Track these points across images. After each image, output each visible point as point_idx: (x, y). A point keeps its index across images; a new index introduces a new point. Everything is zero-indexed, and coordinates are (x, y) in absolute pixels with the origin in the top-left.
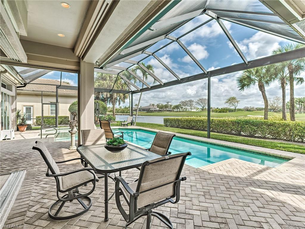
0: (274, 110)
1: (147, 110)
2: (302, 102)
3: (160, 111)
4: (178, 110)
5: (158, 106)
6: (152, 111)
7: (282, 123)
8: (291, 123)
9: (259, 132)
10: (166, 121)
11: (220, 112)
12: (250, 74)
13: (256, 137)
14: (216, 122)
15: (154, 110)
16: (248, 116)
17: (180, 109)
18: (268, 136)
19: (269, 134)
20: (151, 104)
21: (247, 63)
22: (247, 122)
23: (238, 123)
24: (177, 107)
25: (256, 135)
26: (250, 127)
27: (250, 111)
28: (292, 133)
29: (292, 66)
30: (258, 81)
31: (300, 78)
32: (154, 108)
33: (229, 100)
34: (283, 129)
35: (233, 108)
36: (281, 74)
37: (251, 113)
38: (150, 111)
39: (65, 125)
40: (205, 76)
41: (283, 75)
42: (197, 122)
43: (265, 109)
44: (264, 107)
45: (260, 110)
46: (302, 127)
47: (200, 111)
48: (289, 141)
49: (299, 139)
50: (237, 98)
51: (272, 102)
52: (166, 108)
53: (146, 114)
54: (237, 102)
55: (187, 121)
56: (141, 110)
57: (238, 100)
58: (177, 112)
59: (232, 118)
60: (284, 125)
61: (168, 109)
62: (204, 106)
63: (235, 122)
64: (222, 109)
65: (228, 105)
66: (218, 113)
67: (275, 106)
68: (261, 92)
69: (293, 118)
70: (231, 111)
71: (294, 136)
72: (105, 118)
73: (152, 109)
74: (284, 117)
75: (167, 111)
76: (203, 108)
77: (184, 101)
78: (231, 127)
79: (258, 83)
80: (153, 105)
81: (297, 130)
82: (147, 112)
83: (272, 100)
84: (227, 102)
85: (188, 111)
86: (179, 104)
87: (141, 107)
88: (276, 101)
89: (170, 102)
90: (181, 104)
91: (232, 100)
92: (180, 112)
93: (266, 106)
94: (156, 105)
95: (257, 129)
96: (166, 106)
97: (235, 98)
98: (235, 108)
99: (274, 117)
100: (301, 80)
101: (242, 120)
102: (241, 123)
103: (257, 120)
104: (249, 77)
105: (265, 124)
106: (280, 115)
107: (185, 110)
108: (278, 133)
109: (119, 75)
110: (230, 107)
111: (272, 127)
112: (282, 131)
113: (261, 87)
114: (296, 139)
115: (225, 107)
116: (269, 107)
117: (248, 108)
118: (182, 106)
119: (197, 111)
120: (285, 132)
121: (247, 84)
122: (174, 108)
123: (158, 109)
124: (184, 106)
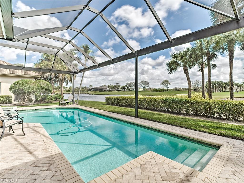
0: (195, 90)
1: (99, 90)
2: (214, 84)
3: (111, 90)
4: (125, 90)
5: (109, 87)
6: (104, 91)
7: (203, 101)
8: (211, 101)
9: (184, 109)
10: (107, 99)
11: (157, 91)
12: (177, 60)
13: (181, 114)
14: (148, 100)
15: (106, 90)
16: (177, 94)
17: (127, 89)
18: (192, 112)
19: (192, 111)
20: (103, 85)
21: (171, 41)
22: (174, 100)
23: (166, 102)
24: (124, 87)
25: (182, 112)
26: (176, 105)
27: (179, 91)
28: (212, 110)
29: (209, 53)
30: (183, 65)
31: (214, 65)
32: (105, 88)
33: (163, 82)
34: (204, 107)
35: (166, 88)
36: (201, 61)
37: (179, 92)
38: (102, 91)
39: (7, 104)
40: (133, 55)
41: (202, 61)
42: (133, 101)
43: (189, 89)
44: (188, 88)
45: (186, 90)
46: (220, 105)
47: (142, 91)
48: (209, 117)
49: (217, 116)
50: (169, 81)
51: (193, 84)
52: (115, 88)
53: (98, 93)
54: (169, 84)
55: (124, 99)
56: (95, 90)
57: (170, 82)
58: (124, 91)
59: (164, 96)
60: (205, 103)
61: (117, 89)
62: (145, 87)
63: (164, 100)
64: (158, 89)
65: (162, 86)
66: (155, 92)
67: (196, 87)
68: (185, 75)
69: (210, 96)
70: (164, 90)
71: (214, 113)
72: (51, 97)
73: (104, 89)
74: (204, 96)
75: (116, 91)
76: (144, 88)
77: (130, 83)
78: (161, 105)
79: (183, 67)
80: (105, 86)
81: (216, 108)
82: (100, 91)
83: (194, 82)
84: (162, 84)
85: (133, 91)
86: (126, 85)
87: (95, 87)
88: (196, 83)
89: (119, 84)
90: (127, 85)
91: (165, 82)
92: (126, 91)
93: (189, 87)
94: (107, 86)
95: (182, 106)
96: (115, 87)
97: (168, 80)
98: (168, 88)
99: (196, 96)
100: (215, 66)
101: (170, 99)
102: (169, 102)
103: (182, 99)
104: (176, 62)
105: (189, 102)
106: (200, 94)
107: (130, 90)
108: (200, 111)
109: (57, 55)
110: (164, 88)
111: (195, 105)
112: (204, 109)
113: (186, 71)
114: (216, 116)
115: (161, 88)
116: (192, 88)
117: (177, 88)
118: (128, 87)
119: (140, 90)
120: (206, 109)
121: (175, 68)
122: (122, 88)
123: (109, 89)
124: (129, 87)
